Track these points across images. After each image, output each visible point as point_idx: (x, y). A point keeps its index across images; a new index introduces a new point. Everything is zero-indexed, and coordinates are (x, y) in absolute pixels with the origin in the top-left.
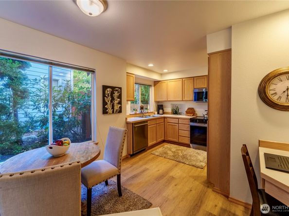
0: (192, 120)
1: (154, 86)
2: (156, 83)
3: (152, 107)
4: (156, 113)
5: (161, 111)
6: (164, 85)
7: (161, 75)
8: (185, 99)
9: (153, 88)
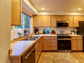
0: (58, 37)
1: (33, 18)
2: (34, 16)
3: (32, 30)
4: (34, 34)
5: (37, 33)
6: (40, 18)
7: (38, 11)
8: (52, 26)
9: (32, 18)
